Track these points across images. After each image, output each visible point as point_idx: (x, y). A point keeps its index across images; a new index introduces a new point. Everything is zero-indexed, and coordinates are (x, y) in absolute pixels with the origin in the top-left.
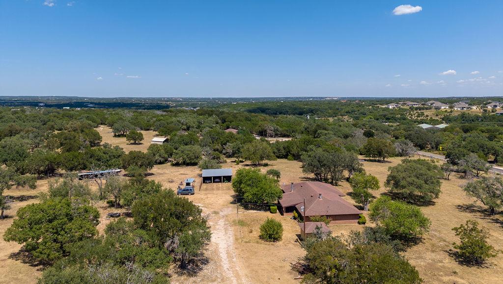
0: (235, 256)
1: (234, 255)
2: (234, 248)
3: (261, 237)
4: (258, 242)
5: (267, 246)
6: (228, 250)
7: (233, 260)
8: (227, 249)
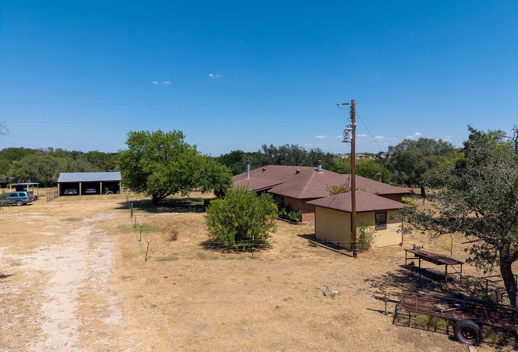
0: (119, 304)
1: (112, 299)
2: (115, 279)
3: (207, 245)
4: (202, 257)
5: (234, 262)
6: (87, 288)
7: (107, 321)
8: (83, 285)
